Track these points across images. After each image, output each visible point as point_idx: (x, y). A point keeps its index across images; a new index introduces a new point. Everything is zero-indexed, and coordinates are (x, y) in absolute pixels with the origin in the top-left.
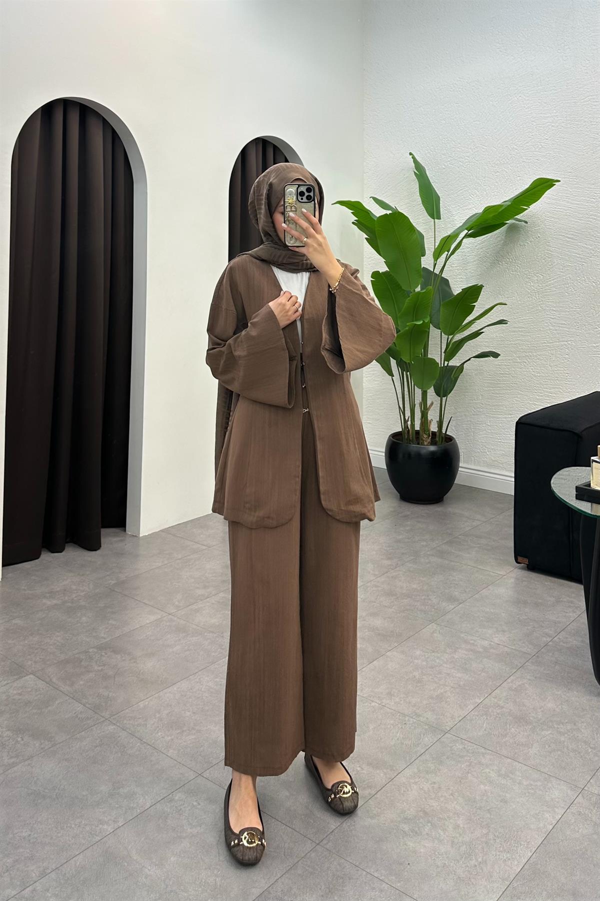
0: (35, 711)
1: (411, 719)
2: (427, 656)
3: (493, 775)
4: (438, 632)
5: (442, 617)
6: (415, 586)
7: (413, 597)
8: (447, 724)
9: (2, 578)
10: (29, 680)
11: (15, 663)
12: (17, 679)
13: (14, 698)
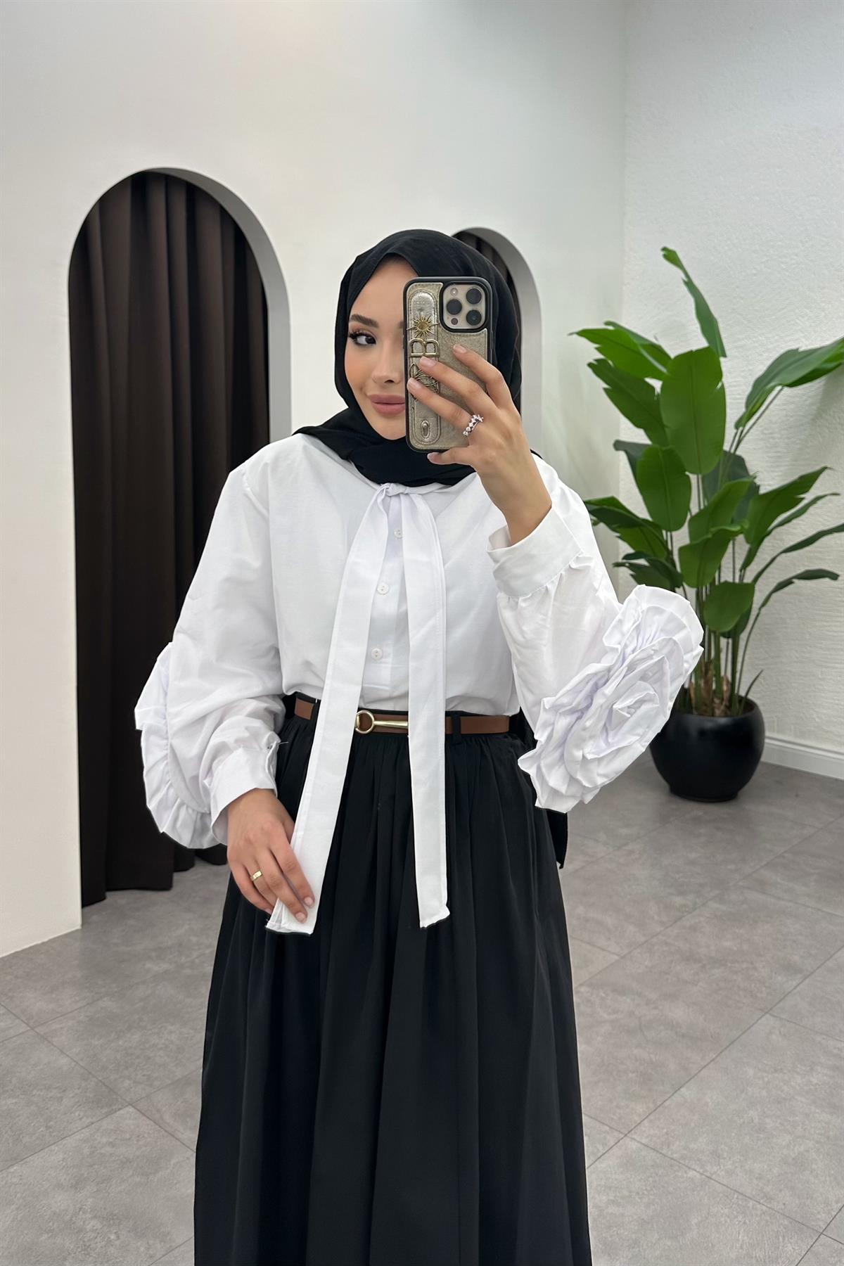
0: (138, 1179)
1: (758, 1206)
2: (766, 1079)
4: (778, 1033)
5: (781, 1004)
6: (727, 944)
7: (729, 965)
8: (819, 1216)
9: (83, 924)
10: (128, 1117)
11: (104, 1084)
12: (107, 1115)
13: (103, 1151)
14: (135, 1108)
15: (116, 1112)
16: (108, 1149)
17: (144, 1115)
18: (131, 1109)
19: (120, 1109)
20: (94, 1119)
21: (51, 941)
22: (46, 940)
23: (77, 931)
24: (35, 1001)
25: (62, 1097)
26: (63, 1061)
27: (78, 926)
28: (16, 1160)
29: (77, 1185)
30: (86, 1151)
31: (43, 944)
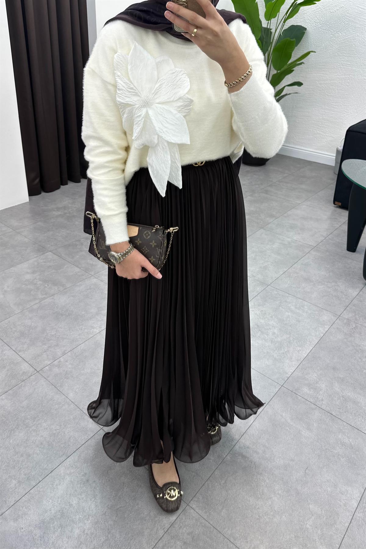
0: (53, 271)
3: (293, 308)
4: (264, 234)
5: (267, 226)
8: (269, 281)
9: (29, 200)
10: (49, 255)
11: (41, 246)
12: (43, 254)
13: (41, 264)
14: (51, 252)
15: (45, 253)
16: (43, 264)
17: (55, 254)
18: (50, 253)
19: (47, 253)
20: (38, 255)
21: (19, 205)
22: (16, 205)
23: (27, 202)
24: (14, 223)
25: (26, 250)
26: (26, 240)
27: (28, 201)
28: (12, 266)
29: (34, 272)
30: (36, 264)
31: (16, 206)
